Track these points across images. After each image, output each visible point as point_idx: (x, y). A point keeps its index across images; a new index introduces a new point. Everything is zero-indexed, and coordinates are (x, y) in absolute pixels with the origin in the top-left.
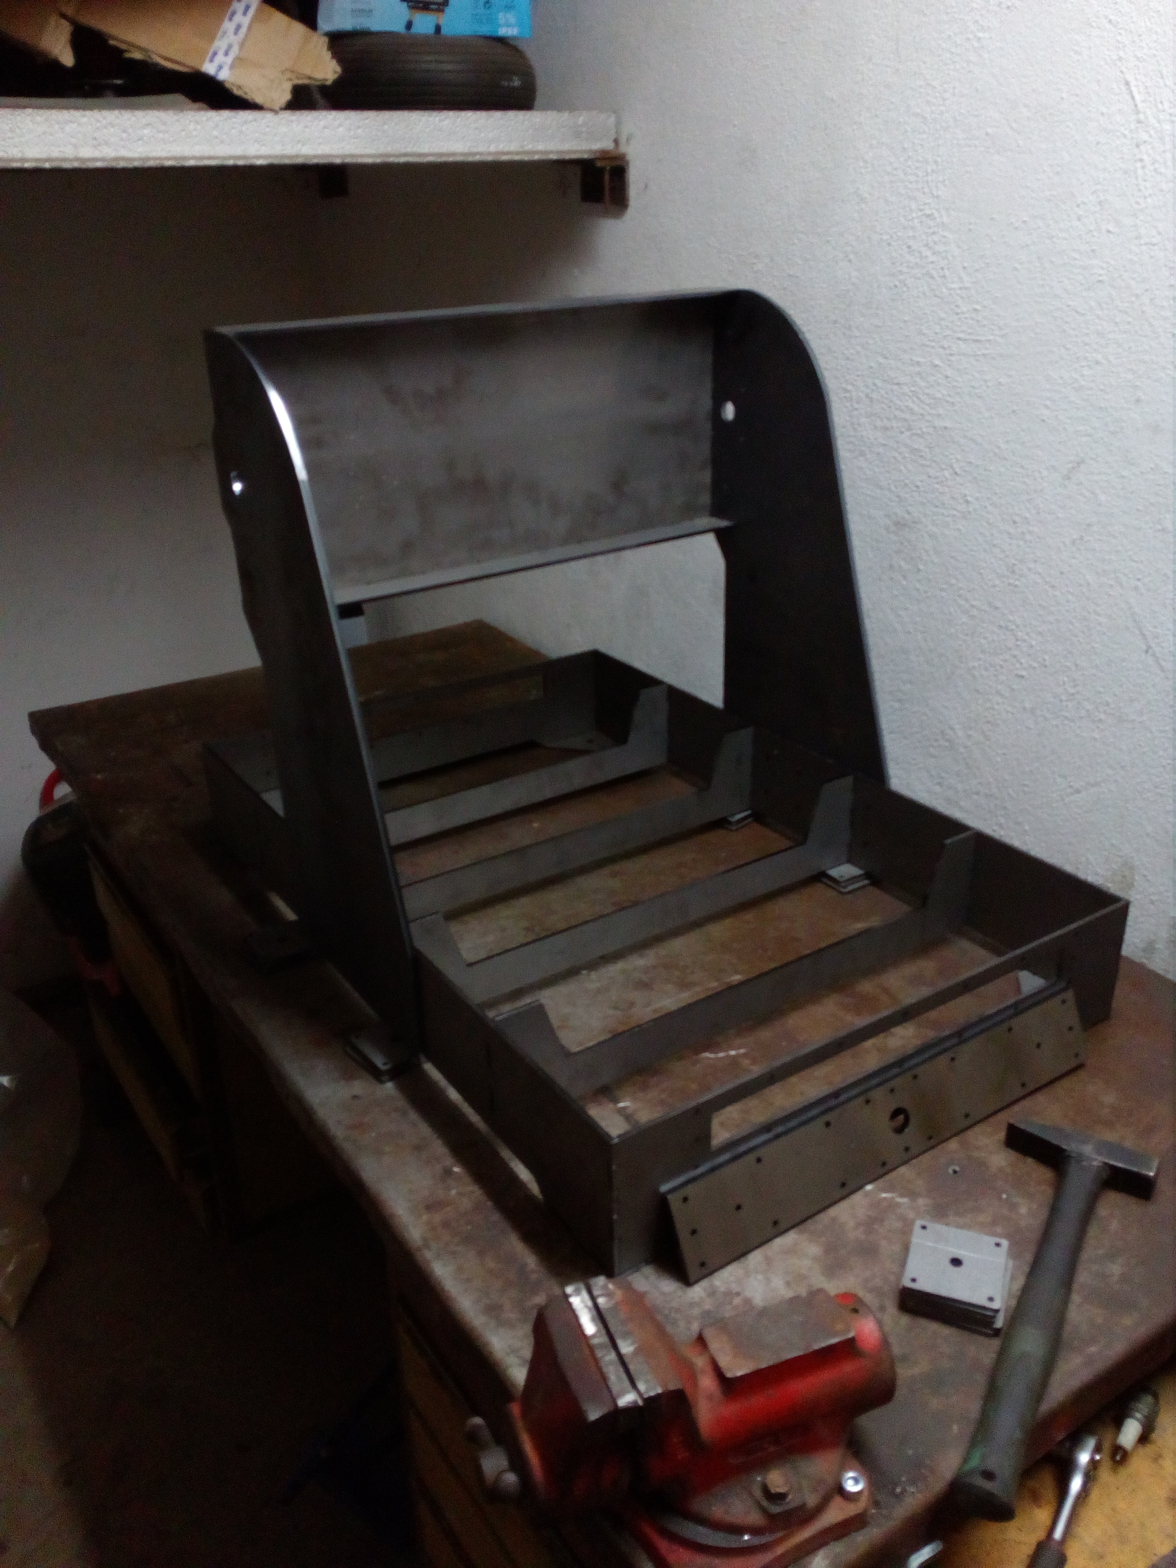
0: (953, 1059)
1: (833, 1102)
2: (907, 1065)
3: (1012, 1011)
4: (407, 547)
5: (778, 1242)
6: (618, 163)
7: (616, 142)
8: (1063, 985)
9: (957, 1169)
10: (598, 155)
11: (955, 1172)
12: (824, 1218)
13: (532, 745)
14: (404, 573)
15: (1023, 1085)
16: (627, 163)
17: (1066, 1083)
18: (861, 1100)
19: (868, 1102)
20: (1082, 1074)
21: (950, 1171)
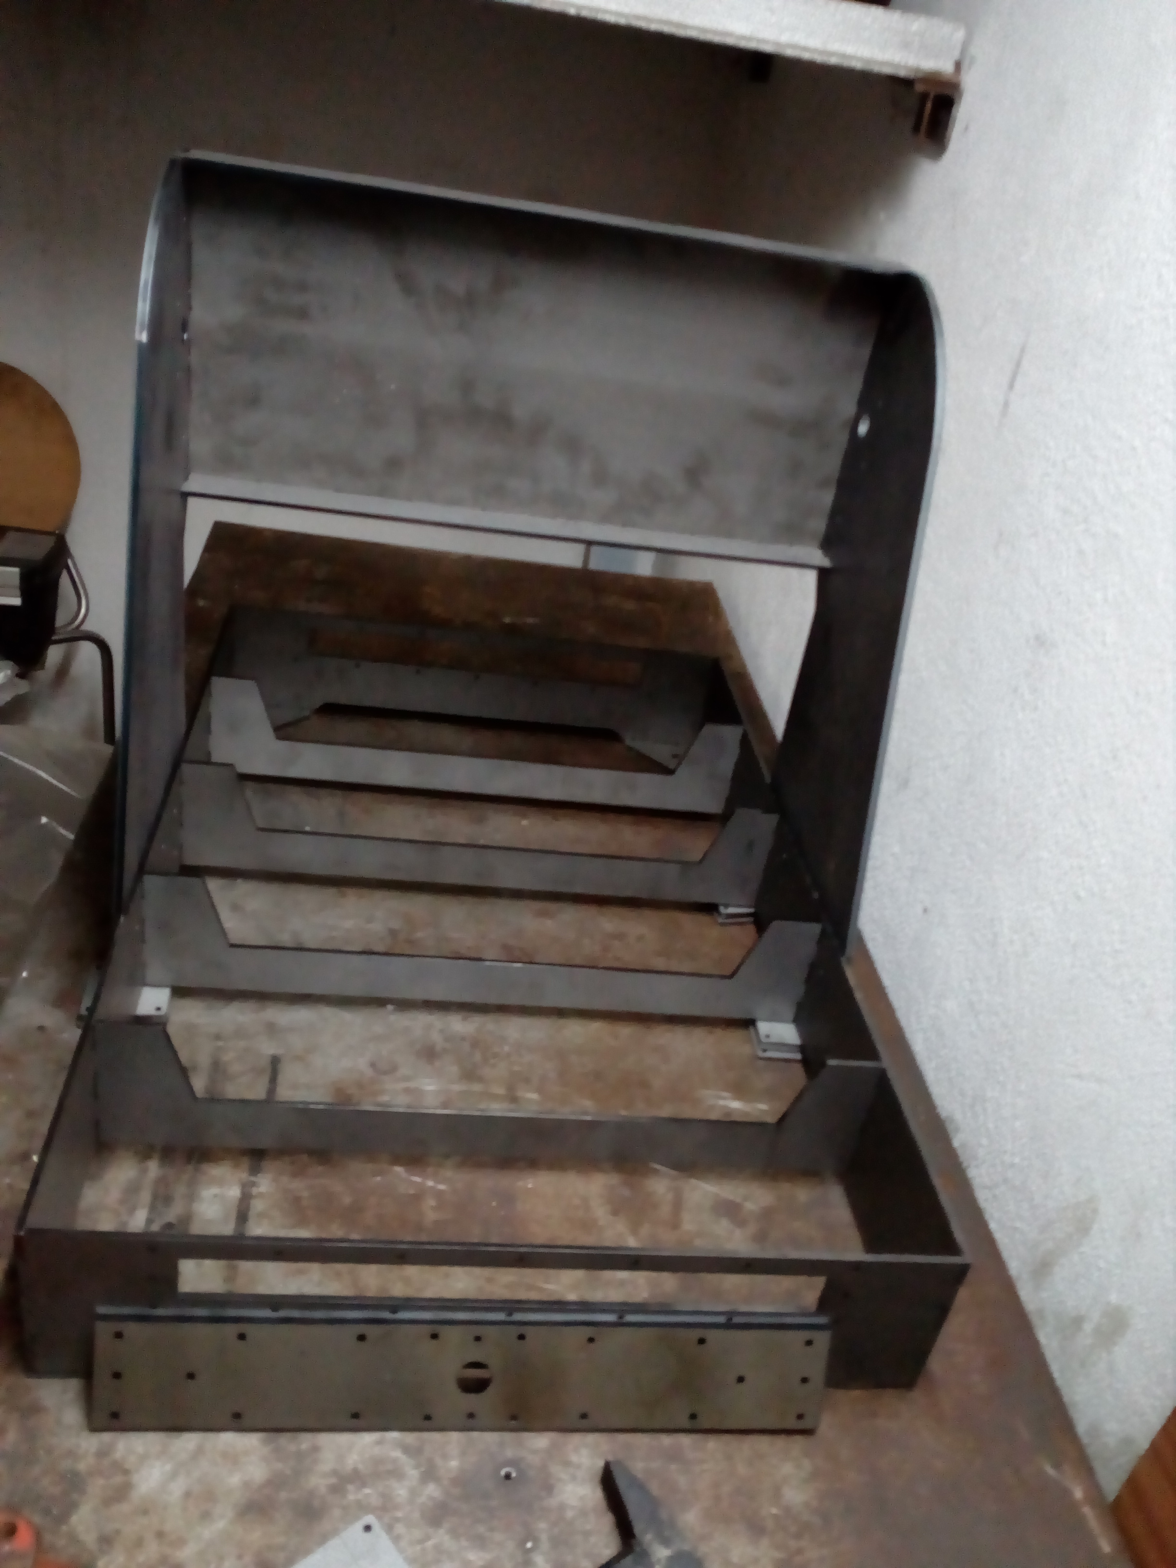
0: (591, 1340)
1: (386, 1315)
2: (518, 1317)
3: (722, 1319)
4: (393, 465)
5: (228, 1438)
6: (947, 92)
7: (958, 65)
8: (822, 1320)
9: (514, 1475)
10: (920, 75)
11: (508, 1476)
12: (306, 1441)
13: (611, 736)
14: (383, 492)
15: (693, 1416)
16: (960, 96)
17: (763, 1443)
18: (427, 1329)
19: (434, 1336)
20: (798, 1441)
21: (503, 1472)
